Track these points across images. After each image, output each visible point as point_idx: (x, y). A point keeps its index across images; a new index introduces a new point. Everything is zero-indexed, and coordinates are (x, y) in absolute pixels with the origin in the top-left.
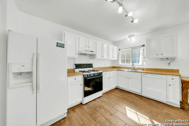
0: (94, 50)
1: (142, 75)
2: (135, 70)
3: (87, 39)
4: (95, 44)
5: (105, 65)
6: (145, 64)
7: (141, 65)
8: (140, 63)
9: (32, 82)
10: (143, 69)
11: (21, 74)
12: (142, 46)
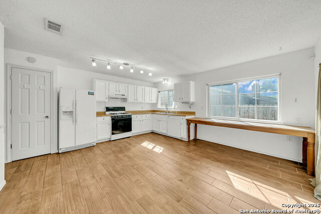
0: (126, 94)
3: (117, 84)
4: (127, 88)
5: (142, 108)
6: (176, 107)
8: (173, 107)
9: (73, 117)
11: (66, 112)
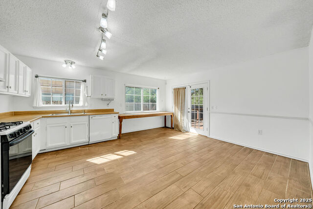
1: (90, 118)
2: (72, 114)
6: (86, 105)
7: (82, 107)
8: (81, 103)
10: (84, 111)
12: (83, 81)
